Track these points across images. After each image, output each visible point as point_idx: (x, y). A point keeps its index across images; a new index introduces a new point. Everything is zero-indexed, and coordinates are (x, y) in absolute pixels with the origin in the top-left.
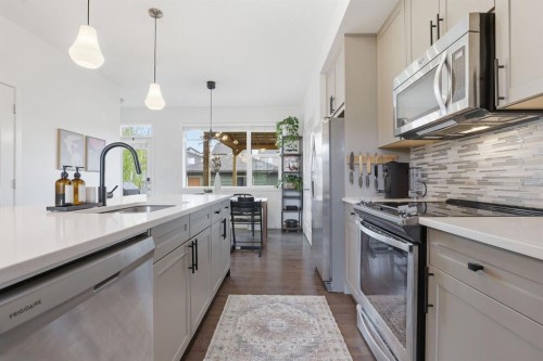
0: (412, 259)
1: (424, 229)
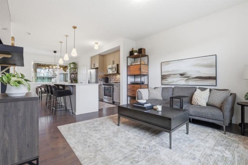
0: (112, 88)
1: (113, 85)
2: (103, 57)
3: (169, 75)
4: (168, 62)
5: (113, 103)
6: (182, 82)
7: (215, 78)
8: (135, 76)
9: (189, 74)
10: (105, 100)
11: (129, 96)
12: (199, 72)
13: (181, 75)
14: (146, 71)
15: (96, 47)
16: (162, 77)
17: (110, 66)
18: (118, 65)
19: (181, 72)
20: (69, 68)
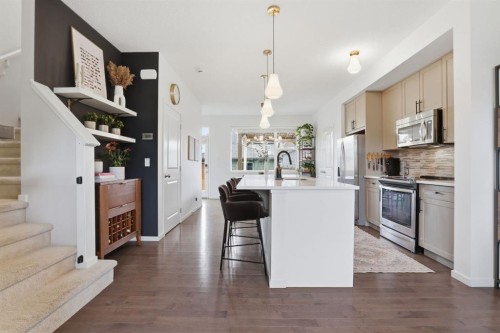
0: (414, 196)
1: (418, 184)
2: (378, 95)
5: (419, 251)
10: (386, 232)
15: (354, 67)
17: (405, 122)
18: (439, 114)
20: (298, 138)
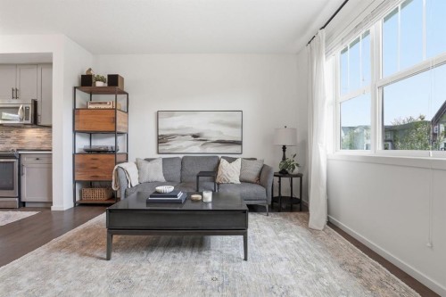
3: (172, 137)
4: (171, 113)
6: (195, 149)
7: (239, 143)
8: (91, 134)
9: (206, 135)
11: (79, 182)
12: (220, 133)
13: (195, 136)
14: (123, 125)
16: (158, 140)
19: (195, 132)
